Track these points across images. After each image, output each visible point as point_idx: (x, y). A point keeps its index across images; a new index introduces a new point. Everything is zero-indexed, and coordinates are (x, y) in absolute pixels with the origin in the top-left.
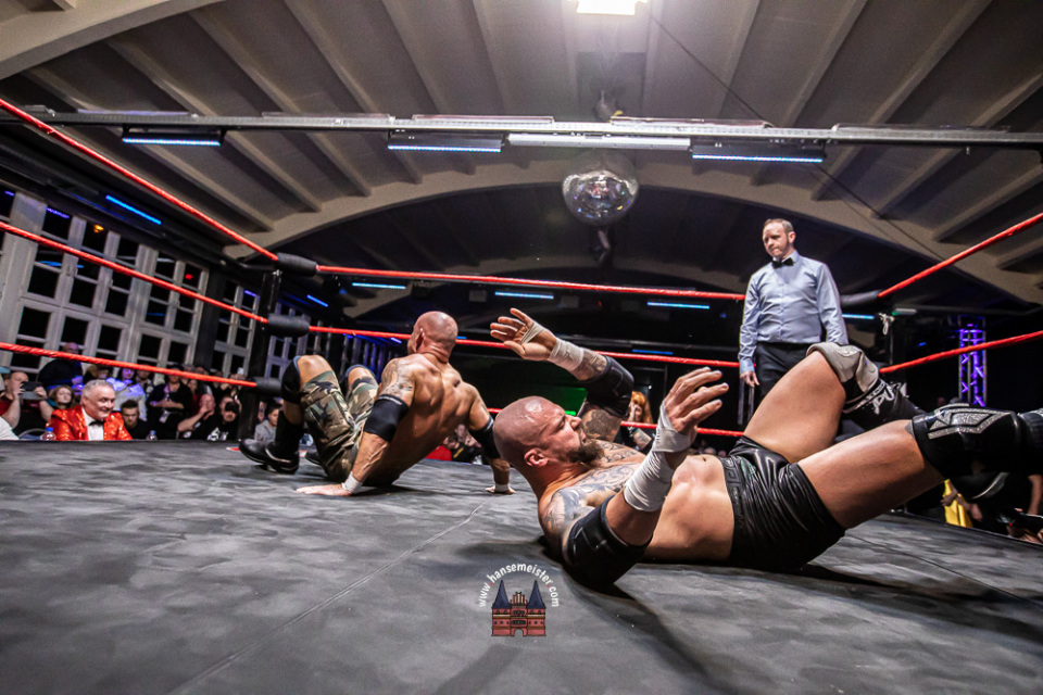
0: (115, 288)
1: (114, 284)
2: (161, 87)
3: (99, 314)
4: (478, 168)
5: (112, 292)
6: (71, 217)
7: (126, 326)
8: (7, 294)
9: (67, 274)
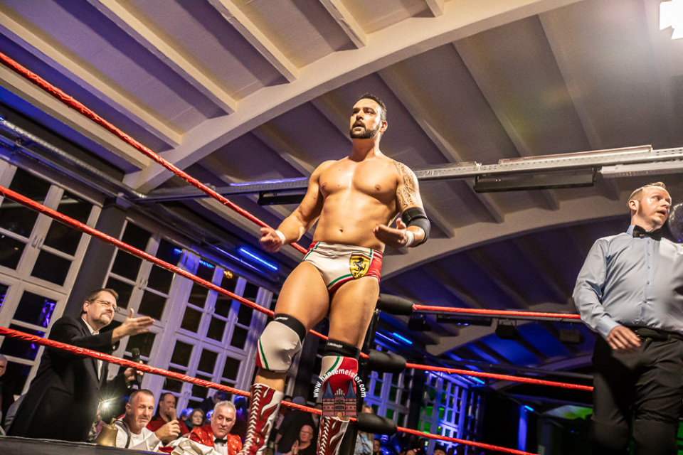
0: (240, 325)
1: (238, 322)
2: (286, 160)
3: (226, 348)
4: (562, 204)
5: (237, 328)
6: (215, 266)
8: (167, 330)
9: (207, 314)
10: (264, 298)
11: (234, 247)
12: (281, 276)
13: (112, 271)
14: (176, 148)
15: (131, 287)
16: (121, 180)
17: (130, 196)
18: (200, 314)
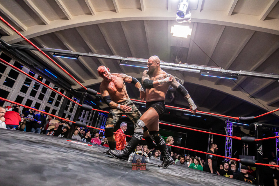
0: (42, 93)
2: (64, 44)
3: (36, 99)
7: (42, 103)
8: (14, 92)
9: (31, 88)
10: (52, 85)
11: (43, 68)
12: (58, 80)
14: (25, 31)
15: (1, 76)
16: (1, 38)
18: (28, 88)
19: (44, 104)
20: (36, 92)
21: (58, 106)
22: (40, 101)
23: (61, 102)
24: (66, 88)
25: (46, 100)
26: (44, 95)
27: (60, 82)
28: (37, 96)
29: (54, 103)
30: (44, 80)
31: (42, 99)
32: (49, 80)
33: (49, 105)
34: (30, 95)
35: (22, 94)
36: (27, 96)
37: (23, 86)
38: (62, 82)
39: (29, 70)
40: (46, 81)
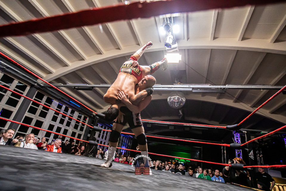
1: (69, 120)
2: (84, 79)
3: (64, 126)
5: (68, 121)
6: (63, 105)
7: (69, 129)
8: (47, 121)
9: (59, 117)
10: (76, 114)
11: (68, 100)
12: (81, 109)
13: (32, 104)
14: (53, 73)
15: (37, 109)
16: (36, 81)
17: (38, 84)
18: (57, 117)
19: (71, 129)
20: (64, 120)
21: (82, 131)
22: (67, 128)
23: (85, 127)
24: (89, 114)
25: (73, 126)
26: (71, 122)
27: (83, 110)
28: (65, 123)
29: (79, 128)
30: (70, 110)
31: (69, 126)
32: (74, 109)
33: (75, 131)
34: (60, 123)
35: (53, 123)
36: (57, 124)
37: (54, 116)
38: (84, 110)
39: (58, 103)
40: (72, 110)
